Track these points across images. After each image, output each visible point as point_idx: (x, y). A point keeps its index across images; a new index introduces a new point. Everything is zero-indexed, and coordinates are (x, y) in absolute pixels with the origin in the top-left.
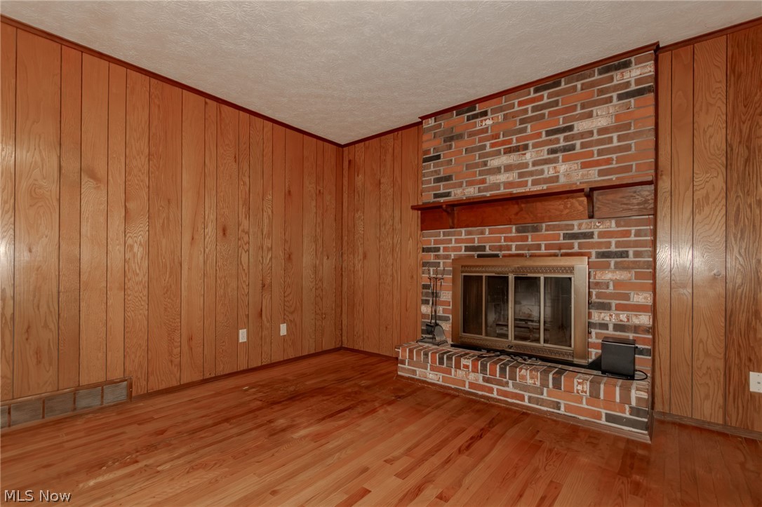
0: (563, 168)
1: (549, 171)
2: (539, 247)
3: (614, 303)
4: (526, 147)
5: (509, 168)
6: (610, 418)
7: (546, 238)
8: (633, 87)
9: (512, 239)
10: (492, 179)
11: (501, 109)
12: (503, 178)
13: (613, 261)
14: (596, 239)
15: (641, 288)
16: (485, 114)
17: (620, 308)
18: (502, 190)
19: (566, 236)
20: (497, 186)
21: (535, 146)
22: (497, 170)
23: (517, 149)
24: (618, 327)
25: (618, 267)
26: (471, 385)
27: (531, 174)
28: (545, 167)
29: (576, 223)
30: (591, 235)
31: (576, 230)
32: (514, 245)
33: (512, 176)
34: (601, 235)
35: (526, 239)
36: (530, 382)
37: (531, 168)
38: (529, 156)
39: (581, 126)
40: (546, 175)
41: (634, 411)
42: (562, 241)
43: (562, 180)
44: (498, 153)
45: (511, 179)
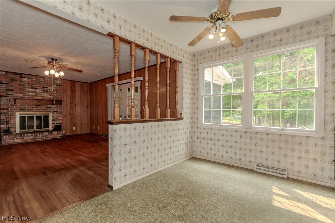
0: (46, 95)
1: (43, 95)
2: (41, 109)
3: (56, 119)
4: (37, 88)
5: (32, 92)
6: (60, 136)
7: (43, 108)
8: (58, 84)
9: (34, 108)
10: (28, 93)
11: (30, 78)
12: (31, 94)
13: (56, 112)
14: (53, 108)
15: (60, 117)
16: (25, 77)
17: (57, 120)
18: (31, 96)
19: (47, 108)
20: (29, 95)
21: (39, 89)
22: (29, 92)
23: (35, 88)
24: (57, 123)
25: (56, 113)
26: (30, 139)
27: (39, 94)
28: (42, 94)
29: (49, 105)
30: (52, 108)
31: (49, 107)
32: (34, 109)
33: (34, 94)
34: (54, 108)
35: (38, 108)
36: (46, 134)
37: (38, 93)
38: (38, 90)
39: (49, 88)
40: (42, 95)
41: (63, 134)
42: (46, 108)
43: (46, 97)
44: (30, 88)
45: (33, 94)
